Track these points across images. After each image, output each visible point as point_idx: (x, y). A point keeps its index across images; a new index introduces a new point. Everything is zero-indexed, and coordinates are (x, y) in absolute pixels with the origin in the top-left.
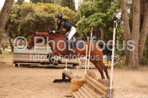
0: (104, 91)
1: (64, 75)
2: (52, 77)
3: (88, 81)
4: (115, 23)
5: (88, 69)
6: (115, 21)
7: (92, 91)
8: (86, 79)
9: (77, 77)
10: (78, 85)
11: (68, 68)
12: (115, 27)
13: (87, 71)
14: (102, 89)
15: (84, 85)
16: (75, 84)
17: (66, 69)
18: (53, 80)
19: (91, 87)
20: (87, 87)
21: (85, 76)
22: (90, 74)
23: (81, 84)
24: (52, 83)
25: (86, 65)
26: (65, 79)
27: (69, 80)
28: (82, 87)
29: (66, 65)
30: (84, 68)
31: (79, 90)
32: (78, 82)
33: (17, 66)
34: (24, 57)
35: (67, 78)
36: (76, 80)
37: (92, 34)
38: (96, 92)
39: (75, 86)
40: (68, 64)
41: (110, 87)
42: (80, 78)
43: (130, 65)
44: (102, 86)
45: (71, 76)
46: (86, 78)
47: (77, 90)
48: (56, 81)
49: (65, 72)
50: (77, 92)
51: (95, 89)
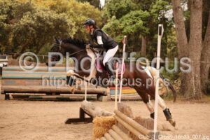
1: (82, 112)
2: (63, 114)
3: (120, 120)
4: (161, 27)
5: (120, 101)
6: (160, 25)
7: (126, 136)
8: (117, 118)
9: (103, 114)
10: (104, 127)
11: (88, 99)
12: (160, 34)
13: (119, 104)
15: (114, 126)
16: (99, 125)
17: (85, 102)
18: (65, 119)
19: (125, 130)
20: (118, 130)
21: (115, 112)
22: (122, 110)
23: (110, 125)
24: (64, 125)
25: (116, 95)
26: (84, 118)
27: (90, 120)
28: (110, 131)
29: (86, 95)
30: (114, 100)
31: (107, 135)
33: (7, 98)
34: (18, 84)
35: (87, 116)
36: (102, 119)
37: (124, 45)
38: (132, 137)
39: (100, 129)
40: (88, 93)
42: (108, 115)
43: (187, 94)
45: (93, 112)
46: (117, 115)
47: (103, 136)
48: (70, 121)
49: (84, 107)
50: (103, 138)
51: (131, 133)
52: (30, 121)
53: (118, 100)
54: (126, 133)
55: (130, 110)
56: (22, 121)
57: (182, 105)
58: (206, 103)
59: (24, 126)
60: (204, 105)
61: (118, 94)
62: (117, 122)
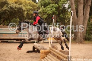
0: (65, 57)
1: (34, 48)
2: (25, 49)
6: (72, 11)
8: (51, 50)
9: (44, 49)
10: (45, 54)
11: (36, 43)
14: (63, 57)
15: (49, 54)
16: (43, 53)
18: (26, 51)
19: (55, 55)
20: (52, 56)
21: (49, 48)
22: (53, 47)
23: (47, 53)
24: (26, 53)
26: (35, 50)
28: (48, 56)
29: (35, 41)
31: (46, 57)
32: (45, 52)
35: (36, 50)
36: (43, 51)
38: (58, 58)
39: (43, 55)
41: (69, 55)
42: (46, 49)
43: (77, 40)
44: (63, 54)
45: (39, 48)
47: (44, 58)
48: (28, 52)
49: (35, 46)
50: (44, 59)
51: (58, 56)
52: (11, 52)
53: (51, 43)
54: (55, 57)
55: (57, 47)
56: (8, 52)
57: (75, 45)
58: (85, 44)
59: (9, 54)
60: (84, 45)
61: (51, 40)
62: (51, 52)
